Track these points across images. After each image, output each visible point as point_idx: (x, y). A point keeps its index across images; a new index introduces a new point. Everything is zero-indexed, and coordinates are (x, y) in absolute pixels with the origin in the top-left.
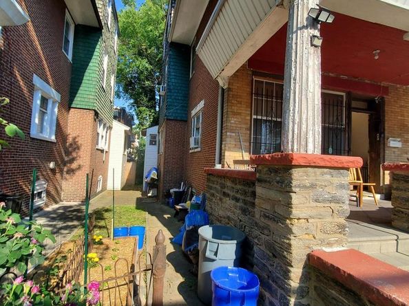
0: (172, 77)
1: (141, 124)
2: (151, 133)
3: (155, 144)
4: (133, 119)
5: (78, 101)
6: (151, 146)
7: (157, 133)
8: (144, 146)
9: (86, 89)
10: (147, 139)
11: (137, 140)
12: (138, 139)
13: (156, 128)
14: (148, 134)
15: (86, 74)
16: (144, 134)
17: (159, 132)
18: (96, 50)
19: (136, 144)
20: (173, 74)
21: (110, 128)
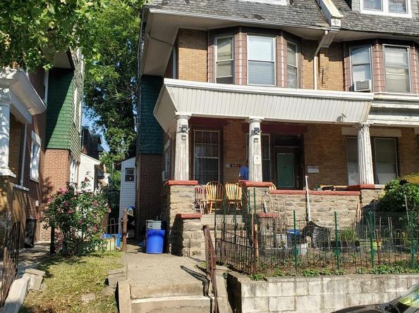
0: (145, 110)
1: (113, 152)
2: (127, 167)
3: (132, 180)
4: (100, 142)
5: (53, 142)
6: (129, 183)
7: (134, 166)
8: (119, 183)
9: (60, 129)
10: (122, 175)
11: (106, 175)
12: (108, 172)
13: (133, 160)
14: (123, 168)
15: (60, 115)
16: (118, 168)
17: (136, 165)
18: (69, 90)
19: (106, 181)
20: (146, 107)
21: (78, 163)
